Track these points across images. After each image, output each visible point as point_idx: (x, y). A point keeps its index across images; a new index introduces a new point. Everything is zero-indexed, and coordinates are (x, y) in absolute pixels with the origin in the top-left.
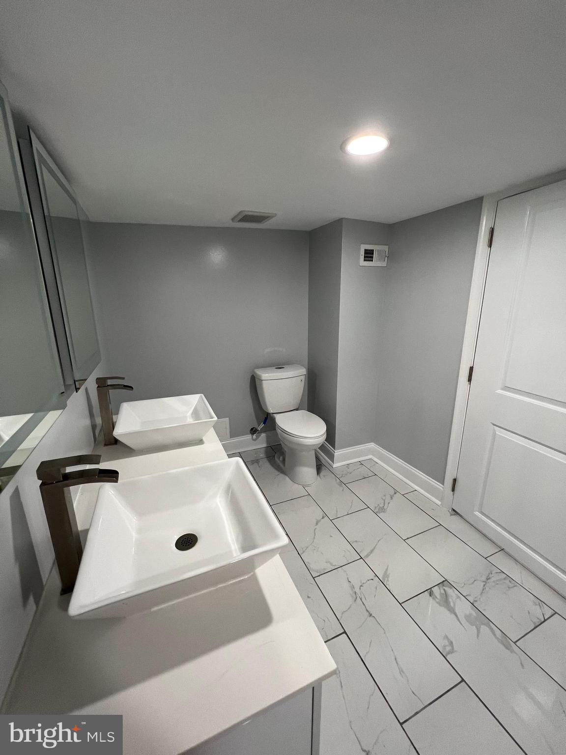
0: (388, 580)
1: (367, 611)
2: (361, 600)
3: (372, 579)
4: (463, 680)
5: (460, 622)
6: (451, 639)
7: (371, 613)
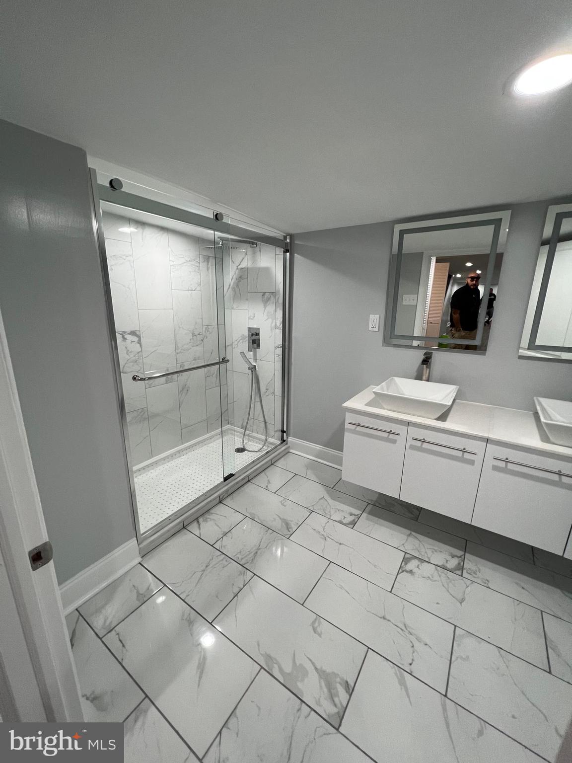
0: (396, 674)
1: (389, 620)
2: (401, 629)
3: (411, 664)
4: (303, 605)
5: (311, 660)
6: (316, 634)
7: (385, 621)
